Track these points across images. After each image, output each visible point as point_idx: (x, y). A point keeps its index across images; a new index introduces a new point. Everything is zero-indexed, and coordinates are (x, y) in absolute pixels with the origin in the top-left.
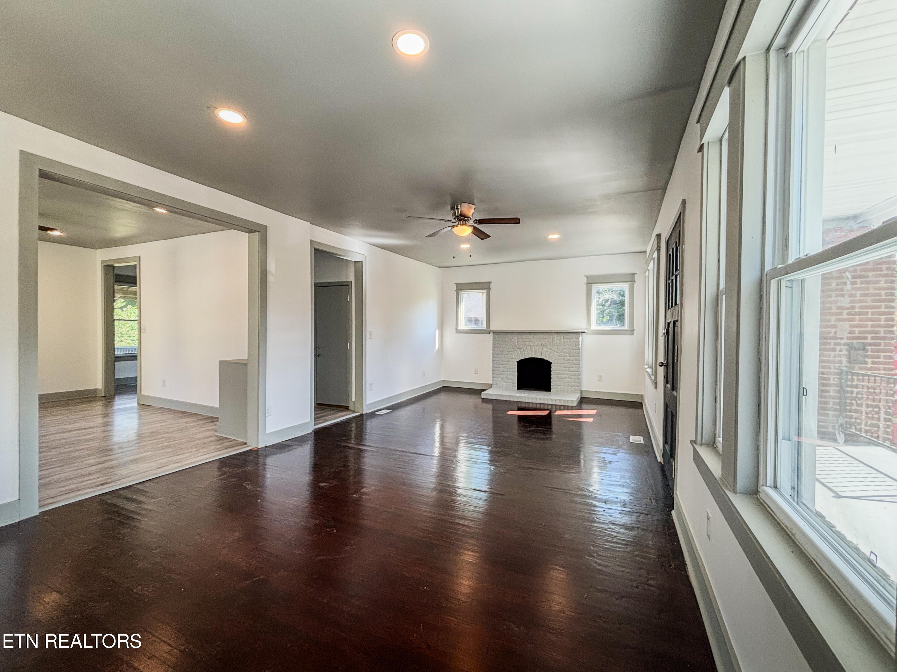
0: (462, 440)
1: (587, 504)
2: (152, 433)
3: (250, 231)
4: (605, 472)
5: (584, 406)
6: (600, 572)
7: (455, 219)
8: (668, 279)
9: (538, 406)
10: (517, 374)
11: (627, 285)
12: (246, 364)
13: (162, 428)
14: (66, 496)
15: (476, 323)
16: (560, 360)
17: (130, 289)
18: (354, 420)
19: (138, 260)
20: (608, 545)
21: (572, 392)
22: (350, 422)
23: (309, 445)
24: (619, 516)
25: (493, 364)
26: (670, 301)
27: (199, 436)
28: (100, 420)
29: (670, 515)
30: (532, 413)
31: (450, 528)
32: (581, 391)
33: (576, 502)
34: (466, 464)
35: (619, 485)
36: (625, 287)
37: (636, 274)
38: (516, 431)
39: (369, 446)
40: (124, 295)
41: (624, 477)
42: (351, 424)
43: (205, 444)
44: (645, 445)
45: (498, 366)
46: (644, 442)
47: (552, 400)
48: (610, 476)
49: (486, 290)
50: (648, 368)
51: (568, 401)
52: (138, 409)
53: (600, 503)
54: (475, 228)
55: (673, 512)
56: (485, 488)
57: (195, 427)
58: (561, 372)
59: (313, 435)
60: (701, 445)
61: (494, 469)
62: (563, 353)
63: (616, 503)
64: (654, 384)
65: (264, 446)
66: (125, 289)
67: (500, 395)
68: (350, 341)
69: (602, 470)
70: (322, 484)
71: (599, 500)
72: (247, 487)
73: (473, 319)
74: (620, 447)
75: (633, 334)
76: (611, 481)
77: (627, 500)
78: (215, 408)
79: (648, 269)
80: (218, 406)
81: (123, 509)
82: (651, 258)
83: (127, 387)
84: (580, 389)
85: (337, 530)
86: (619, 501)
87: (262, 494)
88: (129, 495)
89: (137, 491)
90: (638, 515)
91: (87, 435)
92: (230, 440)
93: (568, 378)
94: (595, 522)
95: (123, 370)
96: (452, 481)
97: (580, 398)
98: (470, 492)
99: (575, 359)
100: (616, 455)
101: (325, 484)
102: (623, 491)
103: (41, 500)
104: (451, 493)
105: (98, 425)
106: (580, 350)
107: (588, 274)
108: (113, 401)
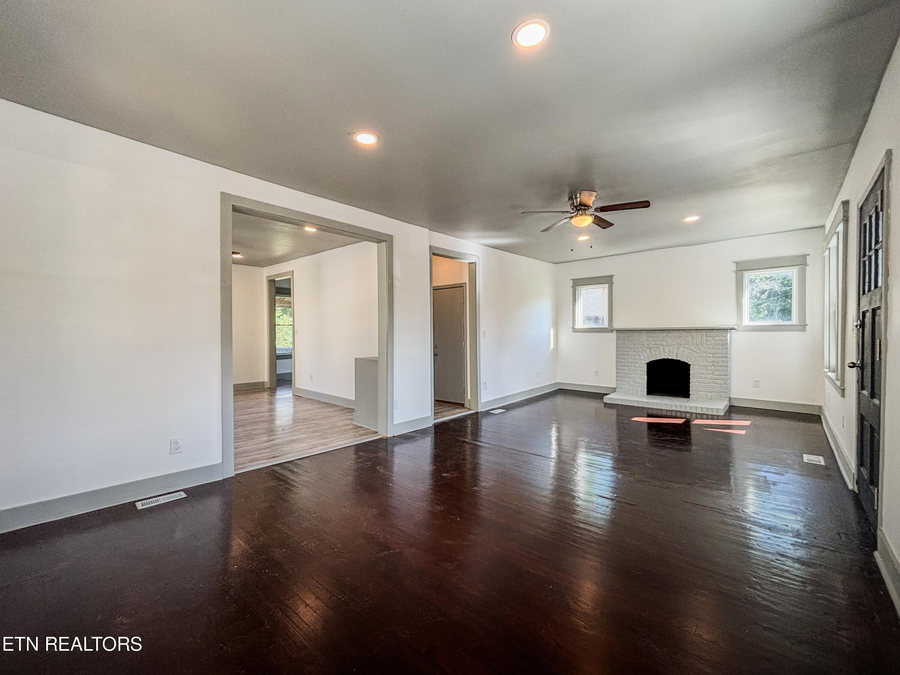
0: (582, 444)
1: (745, 528)
2: (304, 419)
3: (379, 241)
4: (768, 494)
5: (733, 415)
6: (766, 608)
7: (573, 209)
10: (646, 377)
11: (795, 270)
12: (377, 362)
13: (311, 415)
14: (250, 464)
15: (596, 322)
16: (701, 361)
17: (285, 300)
18: (469, 417)
19: (292, 273)
20: (776, 579)
21: (717, 398)
23: (430, 438)
24: (791, 547)
25: (617, 366)
27: (340, 424)
28: (267, 407)
29: (872, 556)
30: (667, 421)
31: (575, 532)
32: (730, 399)
33: (728, 524)
34: (586, 469)
35: (789, 511)
36: (792, 273)
37: (809, 255)
38: (646, 440)
39: (483, 442)
40: (281, 305)
41: (796, 502)
42: (467, 420)
43: (345, 430)
44: (826, 468)
45: (623, 368)
46: (825, 463)
47: (691, 407)
48: (775, 499)
49: (607, 284)
50: (829, 371)
51: (712, 409)
52: (293, 399)
53: (762, 529)
54: (596, 217)
55: (876, 553)
56: (608, 494)
57: (337, 416)
58: (703, 376)
59: (434, 429)
62: (704, 354)
63: (786, 531)
64: (840, 391)
65: (392, 435)
66: (281, 299)
67: (626, 400)
68: (465, 341)
69: (764, 491)
70: (445, 475)
71: (754, 523)
72: (380, 471)
73: (592, 318)
74: (788, 466)
75: (804, 330)
76: (777, 505)
77: (802, 530)
78: (351, 400)
79: (828, 247)
80: (354, 399)
81: (288, 478)
82: (833, 233)
83: (285, 381)
84: (728, 396)
85: (460, 518)
86: (790, 529)
87: (393, 478)
88: (292, 468)
89: (297, 465)
90: (820, 549)
91: (260, 418)
92: (364, 428)
93: (713, 383)
94: (756, 550)
95: (282, 368)
96: (573, 485)
97: (728, 406)
98: (594, 499)
99: (722, 360)
100: (783, 476)
101: (448, 475)
102: (795, 519)
103: (235, 465)
104: (574, 497)
105: (266, 410)
106: (728, 351)
107: (738, 259)
108: (275, 392)
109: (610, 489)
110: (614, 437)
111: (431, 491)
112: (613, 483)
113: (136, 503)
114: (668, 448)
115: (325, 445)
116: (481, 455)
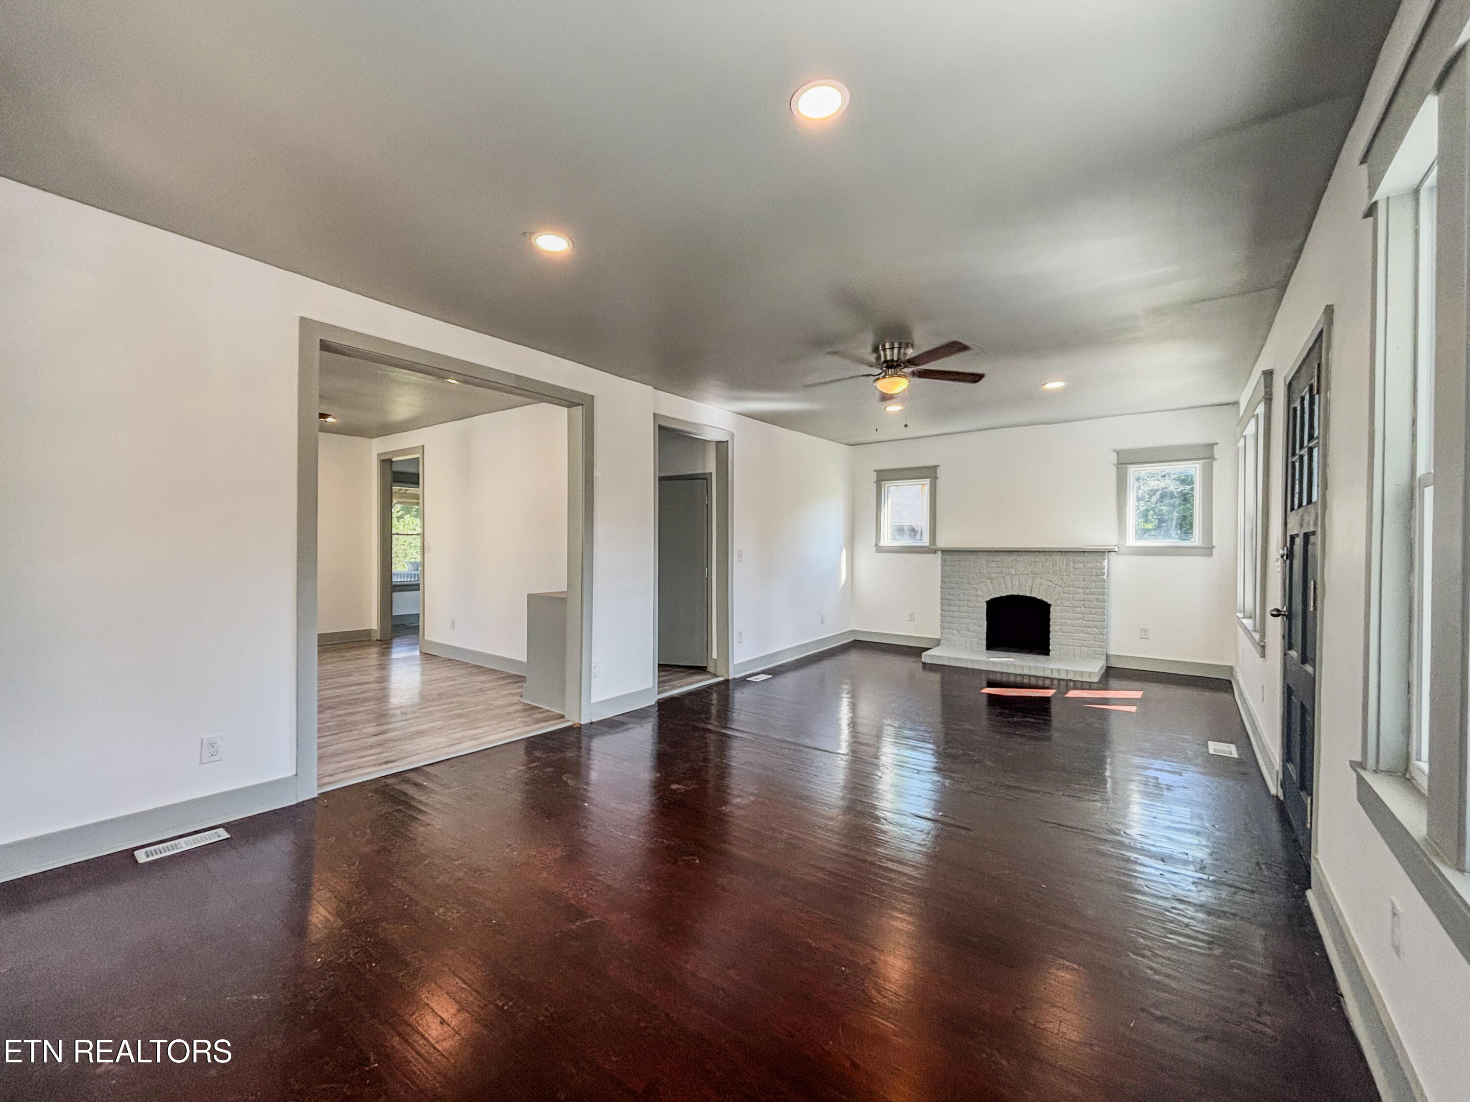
0: (889, 731)
1: (1128, 860)
2: (439, 694)
3: (570, 405)
4: (1160, 804)
5: (1113, 683)
6: (1157, 985)
8: (1290, 455)
9: (1026, 681)
10: (985, 623)
11: (1198, 466)
12: (564, 600)
13: (452, 688)
14: (346, 775)
15: (910, 536)
16: (1068, 599)
17: (408, 492)
18: (715, 688)
19: (421, 451)
20: (1174, 939)
21: (1088, 657)
22: (710, 691)
23: (650, 724)
24: (1193, 888)
25: (942, 605)
26: (1297, 496)
27: (500, 702)
28: (375, 674)
29: (1304, 898)
30: (1016, 692)
31: (880, 876)
32: (1108, 656)
33: (1107, 855)
34: (896, 771)
35: (1189, 831)
36: (1194, 469)
37: (1217, 443)
39: (737, 730)
40: (402, 500)
41: (1200, 817)
42: (711, 693)
43: (510, 713)
44: (1238, 762)
45: (952, 608)
46: (1240, 756)
47: (1052, 670)
48: (1170, 813)
49: (929, 480)
50: (1244, 617)
51: (1082, 672)
52: (421, 660)
53: (1152, 860)
55: (1309, 894)
56: (928, 812)
57: (495, 689)
58: (1069, 622)
59: (657, 709)
60: (1375, 771)
61: (949, 783)
62: (1072, 588)
63: (1185, 863)
64: (1259, 648)
65: (589, 722)
66: (402, 491)
67: (956, 659)
68: (709, 566)
69: (1154, 801)
70: (674, 786)
71: (1141, 851)
72: (569, 782)
73: (905, 528)
74: (1188, 760)
75: (1211, 555)
76: (1173, 822)
77: (1208, 861)
78: (521, 663)
79: (1244, 434)
80: (525, 660)
81: (413, 798)
82: (1251, 415)
83: (409, 628)
84: (1105, 653)
85: (700, 861)
86: (1191, 859)
87: (589, 794)
88: (419, 781)
89: (427, 775)
90: (1233, 890)
91: (363, 693)
92: (542, 710)
93: (1083, 632)
94: (1144, 894)
95: (403, 605)
96: (877, 798)
97: (1105, 668)
98: (909, 821)
99: (1096, 598)
100: (1181, 775)
101: (679, 787)
102: (1198, 842)
103: (320, 777)
104: (877, 819)
105: (373, 680)
106: (1106, 584)
107: (1120, 447)
108: (390, 648)
109: (932, 803)
110: (937, 719)
111: (652, 816)
112: (938, 795)
113: (135, 853)
114: (1018, 735)
115: (475, 739)
116: (733, 751)
